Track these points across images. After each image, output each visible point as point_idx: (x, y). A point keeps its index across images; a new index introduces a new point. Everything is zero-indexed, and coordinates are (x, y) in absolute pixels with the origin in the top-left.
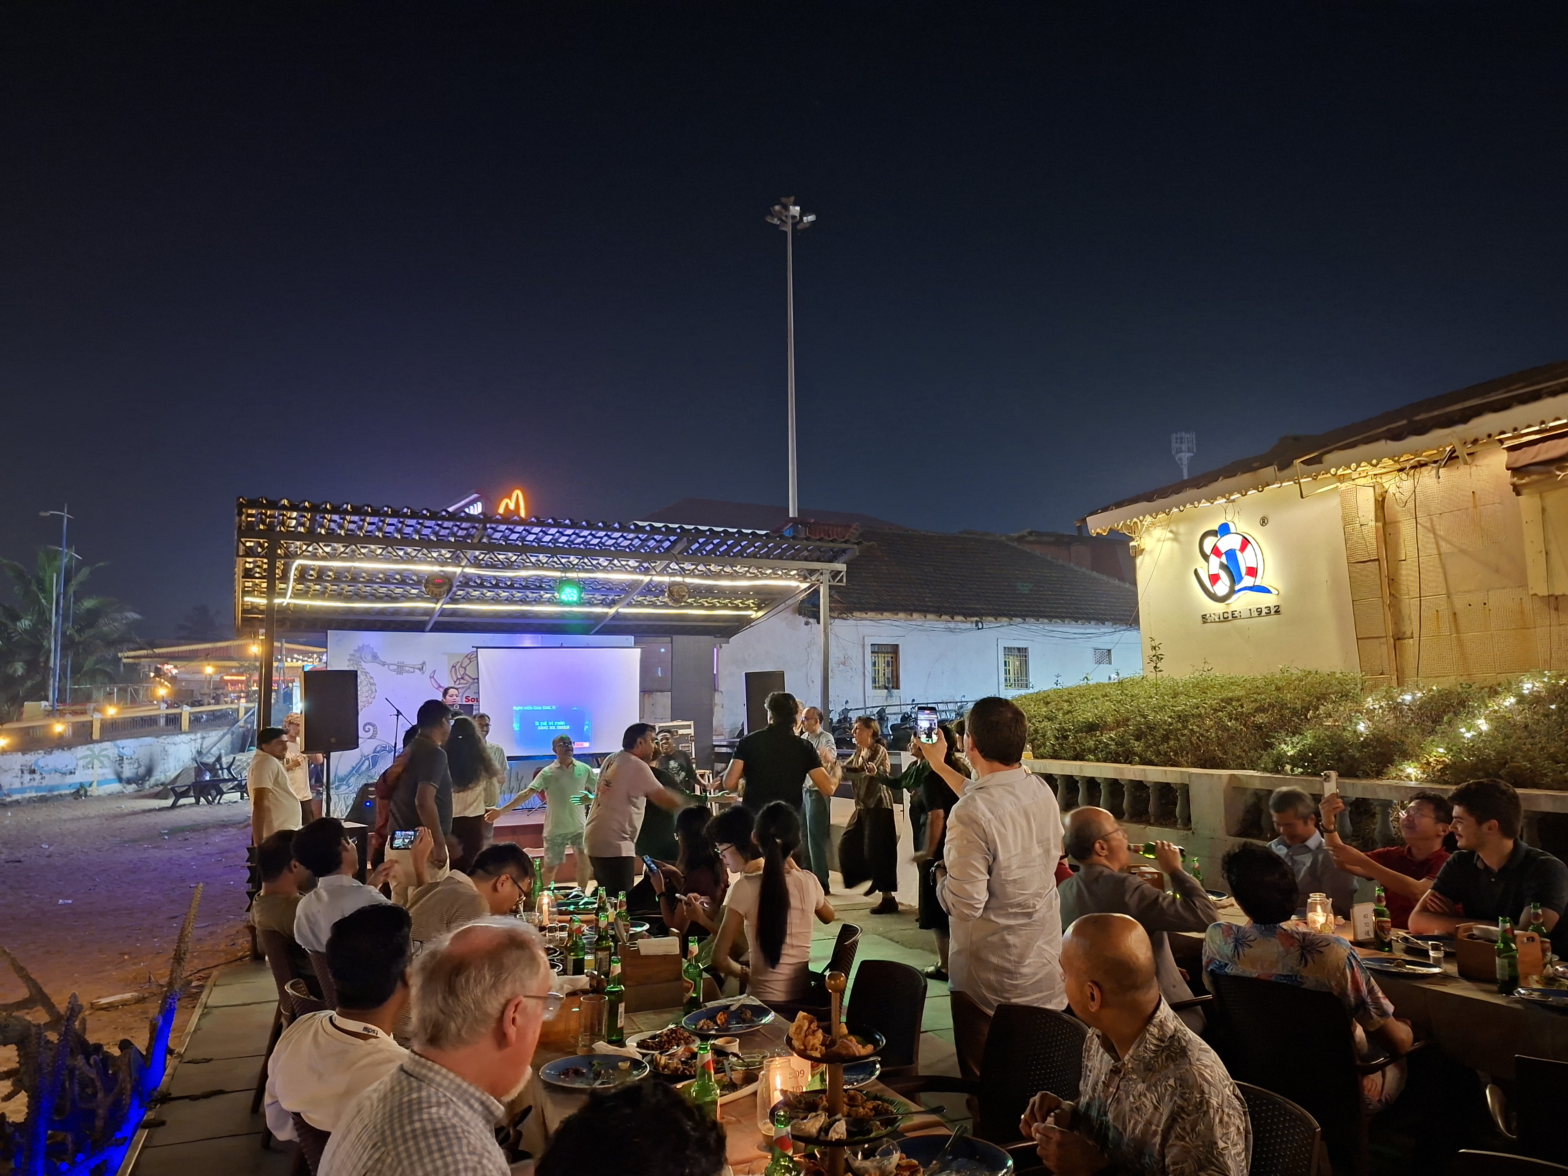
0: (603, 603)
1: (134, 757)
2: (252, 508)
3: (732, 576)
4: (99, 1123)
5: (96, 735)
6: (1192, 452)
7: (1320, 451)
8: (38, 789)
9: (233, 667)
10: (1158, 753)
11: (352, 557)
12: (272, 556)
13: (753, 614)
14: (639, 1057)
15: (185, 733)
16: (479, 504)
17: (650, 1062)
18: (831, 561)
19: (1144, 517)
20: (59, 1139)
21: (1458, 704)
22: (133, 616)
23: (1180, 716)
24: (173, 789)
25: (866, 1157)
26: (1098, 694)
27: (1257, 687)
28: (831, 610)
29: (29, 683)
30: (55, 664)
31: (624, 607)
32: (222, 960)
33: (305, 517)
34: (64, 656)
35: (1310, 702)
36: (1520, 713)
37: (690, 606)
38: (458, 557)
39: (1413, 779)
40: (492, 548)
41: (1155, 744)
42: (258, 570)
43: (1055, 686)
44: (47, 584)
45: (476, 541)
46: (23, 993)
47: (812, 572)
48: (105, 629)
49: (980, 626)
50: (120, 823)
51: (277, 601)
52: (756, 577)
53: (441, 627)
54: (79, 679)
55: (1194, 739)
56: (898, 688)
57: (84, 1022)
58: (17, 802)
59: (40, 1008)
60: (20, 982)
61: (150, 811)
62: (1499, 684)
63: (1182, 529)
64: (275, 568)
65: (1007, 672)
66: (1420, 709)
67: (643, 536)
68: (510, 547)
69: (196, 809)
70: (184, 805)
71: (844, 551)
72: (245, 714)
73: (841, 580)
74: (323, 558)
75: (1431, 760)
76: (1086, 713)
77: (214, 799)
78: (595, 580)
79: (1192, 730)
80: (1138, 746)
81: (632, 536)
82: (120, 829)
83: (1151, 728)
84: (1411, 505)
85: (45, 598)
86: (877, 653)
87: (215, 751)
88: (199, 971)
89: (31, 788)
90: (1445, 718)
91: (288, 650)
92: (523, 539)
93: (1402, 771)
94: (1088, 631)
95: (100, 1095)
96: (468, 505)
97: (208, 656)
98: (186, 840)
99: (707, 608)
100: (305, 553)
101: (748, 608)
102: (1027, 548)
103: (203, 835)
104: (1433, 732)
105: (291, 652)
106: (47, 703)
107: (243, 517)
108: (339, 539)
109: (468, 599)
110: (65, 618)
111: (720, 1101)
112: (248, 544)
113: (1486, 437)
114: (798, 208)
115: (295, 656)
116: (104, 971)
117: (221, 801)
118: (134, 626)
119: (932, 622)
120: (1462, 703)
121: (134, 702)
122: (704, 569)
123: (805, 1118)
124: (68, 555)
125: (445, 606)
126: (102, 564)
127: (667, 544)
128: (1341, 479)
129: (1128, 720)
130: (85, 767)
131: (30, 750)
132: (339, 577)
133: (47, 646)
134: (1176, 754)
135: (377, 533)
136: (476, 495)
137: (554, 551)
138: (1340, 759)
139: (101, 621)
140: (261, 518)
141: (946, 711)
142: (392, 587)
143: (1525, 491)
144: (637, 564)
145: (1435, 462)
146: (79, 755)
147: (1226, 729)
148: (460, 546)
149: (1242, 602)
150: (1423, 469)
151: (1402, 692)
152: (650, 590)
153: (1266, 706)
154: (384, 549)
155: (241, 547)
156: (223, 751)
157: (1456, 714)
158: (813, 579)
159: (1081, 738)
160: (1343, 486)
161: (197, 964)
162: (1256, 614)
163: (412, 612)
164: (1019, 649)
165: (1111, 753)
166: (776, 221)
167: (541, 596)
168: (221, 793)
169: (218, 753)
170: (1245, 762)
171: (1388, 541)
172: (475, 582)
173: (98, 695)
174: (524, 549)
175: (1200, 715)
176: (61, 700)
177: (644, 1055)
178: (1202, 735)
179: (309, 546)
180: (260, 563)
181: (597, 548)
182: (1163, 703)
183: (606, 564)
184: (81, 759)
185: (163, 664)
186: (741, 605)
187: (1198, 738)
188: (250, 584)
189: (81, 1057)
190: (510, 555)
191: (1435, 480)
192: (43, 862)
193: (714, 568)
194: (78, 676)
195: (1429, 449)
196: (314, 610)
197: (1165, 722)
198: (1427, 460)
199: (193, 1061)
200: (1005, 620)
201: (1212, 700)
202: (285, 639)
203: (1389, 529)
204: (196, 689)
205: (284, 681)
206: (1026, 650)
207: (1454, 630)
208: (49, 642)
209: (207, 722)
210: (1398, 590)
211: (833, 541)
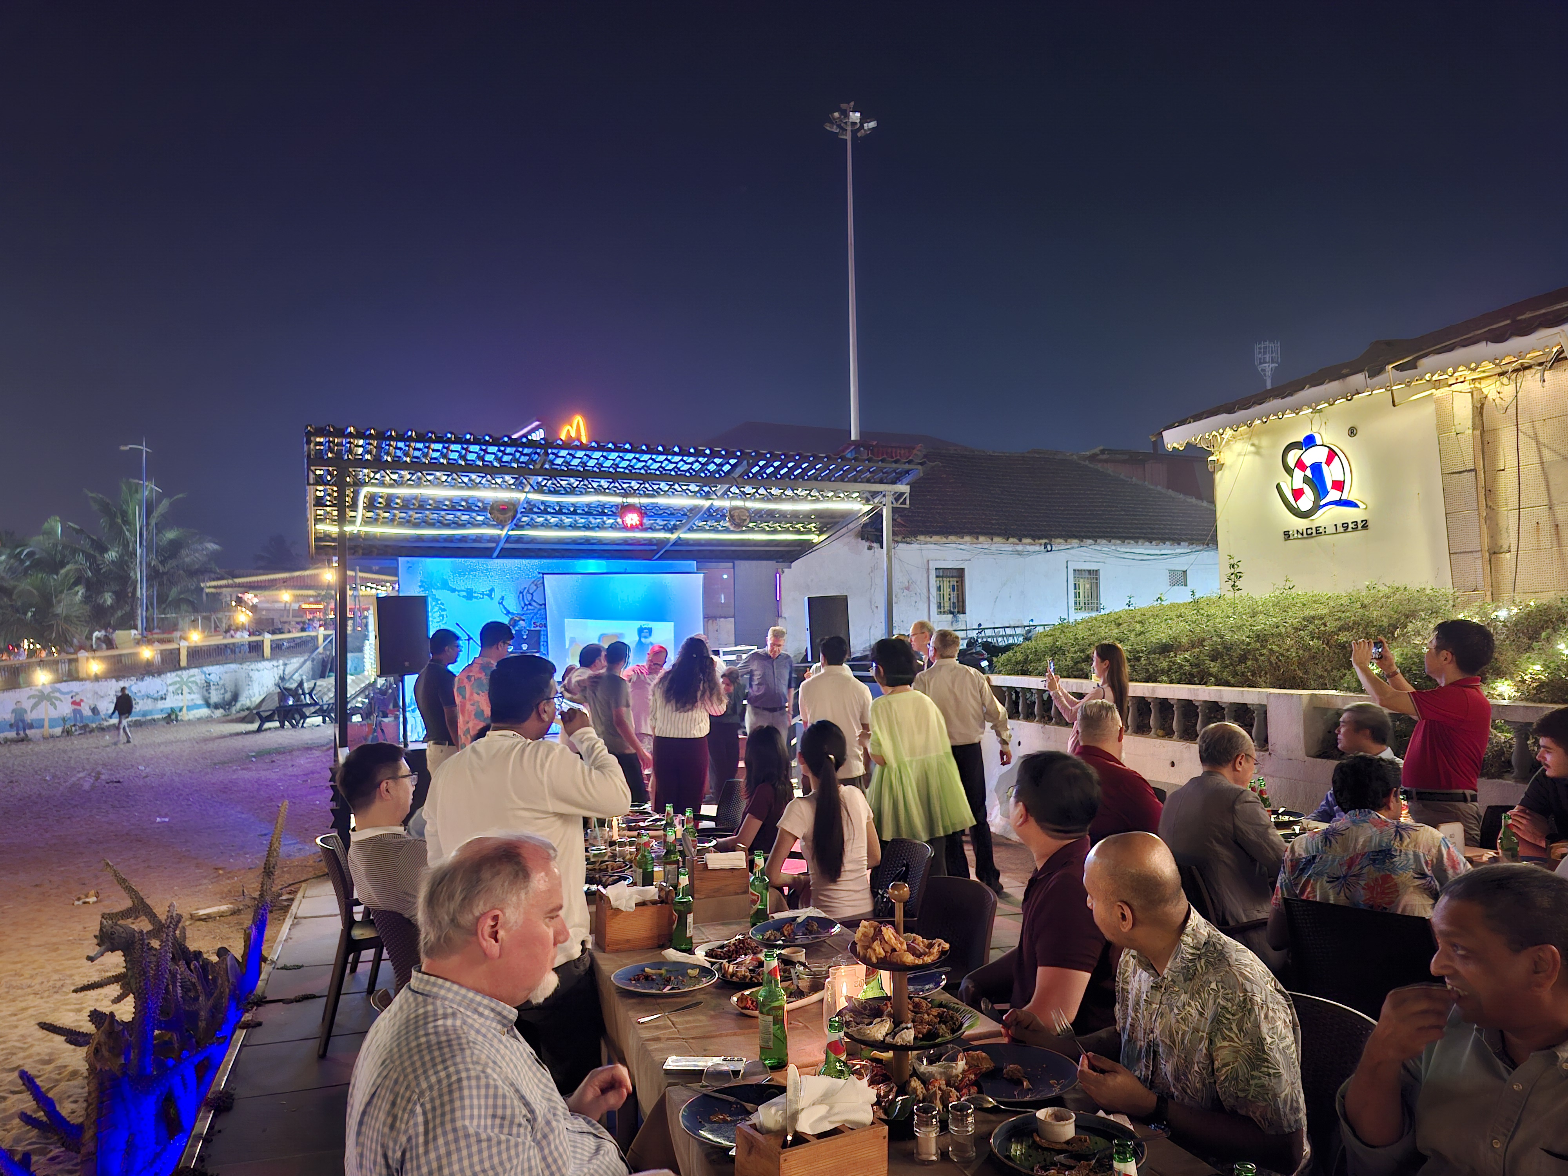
0: (665, 529)
1: (221, 683)
2: (320, 436)
3: (796, 499)
4: (202, 1024)
5: (184, 662)
6: (1277, 363)
7: (1415, 356)
9: (311, 596)
10: (1235, 674)
11: (418, 484)
12: (341, 485)
13: (815, 538)
14: (708, 965)
15: (267, 660)
16: (541, 431)
17: (718, 970)
18: (894, 483)
19: (1224, 430)
20: (167, 1039)
21: (1557, 620)
22: (212, 546)
23: (1258, 636)
24: (258, 714)
25: (931, 1062)
26: (1173, 615)
27: (1342, 605)
28: (894, 533)
29: (120, 613)
30: (142, 594)
31: (685, 532)
32: (311, 875)
33: (371, 444)
34: (150, 586)
35: (1398, 619)
37: (751, 530)
38: (521, 483)
39: (1506, 697)
40: (554, 473)
41: (1232, 665)
42: (328, 498)
43: (1127, 607)
44: (131, 516)
45: (538, 466)
46: (127, 903)
47: (874, 494)
48: (187, 560)
49: (1049, 548)
50: (211, 746)
51: (348, 529)
52: (817, 500)
53: (507, 553)
54: (165, 609)
55: (1273, 659)
56: (964, 613)
57: (183, 931)
59: (144, 918)
60: (124, 894)
61: (238, 734)
63: (1265, 442)
64: (345, 496)
65: (1077, 595)
66: (1516, 625)
67: (703, 460)
68: (571, 473)
69: (281, 732)
70: (270, 729)
71: (907, 472)
72: (324, 641)
73: (904, 502)
74: (391, 486)
75: (1526, 677)
76: (1160, 634)
77: (298, 723)
78: (655, 506)
79: (1271, 650)
80: (1214, 667)
81: (691, 459)
82: (210, 752)
83: (1228, 648)
84: (1512, 411)
85: (128, 530)
86: (942, 577)
87: (296, 677)
88: (290, 885)
90: (1543, 634)
91: (362, 579)
92: (584, 464)
93: (1494, 689)
94: (1163, 552)
95: (202, 999)
96: (530, 433)
97: (286, 584)
98: (273, 761)
99: (768, 532)
100: (373, 481)
101: (810, 532)
102: (1099, 466)
103: (289, 758)
104: (1529, 648)
105: (364, 581)
106: (136, 632)
107: (312, 446)
108: (405, 466)
109: (533, 525)
110: (149, 549)
111: (787, 1007)
112: (318, 472)
114: (858, 114)
115: (369, 584)
116: (201, 885)
117: (305, 725)
118: (214, 557)
119: (998, 544)
121: (217, 630)
122: (765, 492)
123: (871, 1023)
124: (149, 489)
125: (511, 533)
126: (181, 496)
127: (726, 468)
128: (1437, 385)
129: (1204, 640)
130: (175, 693)
131: (124, 677)
132: (407, 504)
133: (134, 577)
134: (1253, 675)
135: (442, 460)
136: (537, 423)
137: (614, 476)
139: (184, 552)
140: (329, 446)
141: (1013, 636)
142: (459, 513)
144: (697, 489)
145: (1540, 364)
146: (169, 682)
147: (1307, 648)
148: (522, 473)
149: (1327, 517)
150: (1527, 372)
151: (1497, 608)
152: (711, 514)
153: (1350, 624)
154: (448, 476)
155: (312, 476)
156: (304, 677)
157: (1555, 630)
158: (876, 501)
159: (1154, 659)
160: (1438, 393)
161: (288, 879)
162: (1342, 529)
163: (478, 539)
164: (1089, 571)
165: (1185, 674)
166: (835, 129)
167: (604, 522)
168: (304, 717)
169: (300, 679)
170: (1327, 682)
171: (1486, 450)
172: (539, 508)
173: (184, 623)
174: (585, 474)
175: (1280, 634)
176: (148, 628)
177: (712, 964)
178: (1282, 655)
179: (376, 473)
180: (330, 491)
181: (658, 472)
182: (1240, 623)
183: (667, 488)
184: (170, 685)
185: (244, 593)
186: (802, 529)
187: (1278, 658)
188: (322, 512)
189: (182, 963)
190: (572, 480)
191: (1540, 384)
192: (141, 783)
193: (775, 491)
194: (164, 606)
195: (1534, 350)
196: (384, 538)
197: (1243, 642)
198: (1532, 362)
199: (285, 968)
200: (1075, 542)
201: (1294, 618)
202: (358, 568)
203: (1487, 438)
204: (276, 617)
205: (359, 609)
206: (1097, 572)
207: (1555, 543)
208: (136, 574)
209: (288, 648)
210: (1495, 502)
211: (896, 462)
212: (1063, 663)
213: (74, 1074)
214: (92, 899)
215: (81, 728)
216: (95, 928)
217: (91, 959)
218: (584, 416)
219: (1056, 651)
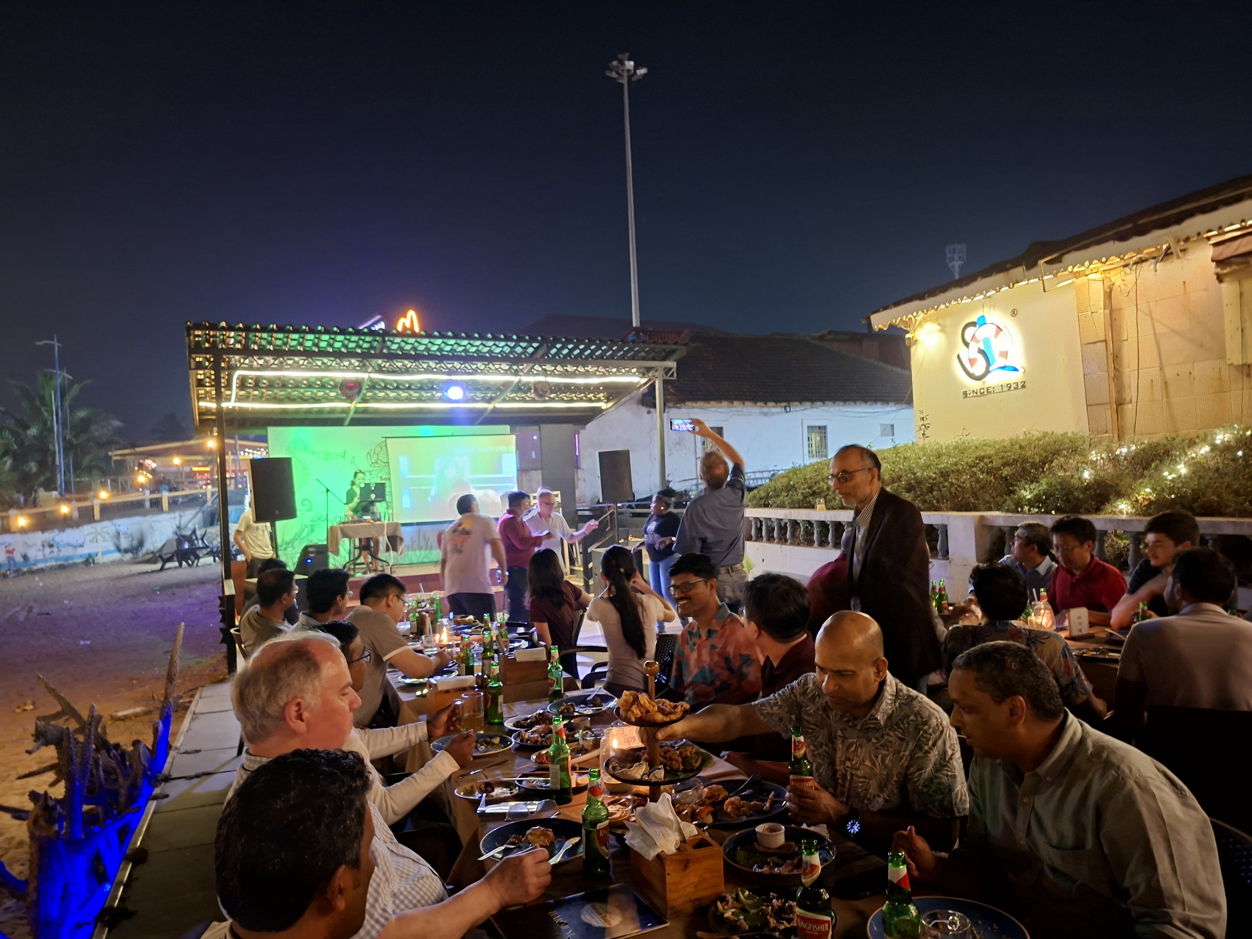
0: (484, 400)
1: (129, 532)
2: (199, 329)
3: (586, 374)
4: (122, 800)
5: (97, 515)
6: (963, 260)
7: (1060, 253)
8: (57, 559)
9: (199, 461)
10: (924, 502)
11: (280, 368)
12: (217, 369)
13: (603, 405)
15: (166, 512)
16: (382, 323)
18: (664, 359)
19: (917, 314)
21: (1164, 454)
22: (117, 423)
23: (942, 472)
24: (160, 556)
27: (1005, 447)
28: (666, 400)
29: (42, 478)
30: (60, 462)
31: (500, 403)
32: (204, 681)
33: (241, 336)
34: (66, 456)
35: (1046, 457)
36: (1213, 458)
37: (552, 400)
38: (365, 365)
39: (1125, 513)
40: (391, 356)
42: (208, 380)
44: (47, 399)
45: (378, 351)
46: (59, 708)
47: (649, 369)
48: (97, 434)
49: (788, 409)
50: (122, 583)
51: (224, 405)
52: (604, 375)
53: (355, 422)
54: (80, 474)
55: (953, 489)
57: (104, 728)
58: (42, 570)
59: (71, 719)
60: (55, 701)
61: (144, 573)
62: (1198, 437)
63: (948, 322)
64: (220, 378)
65: (810, 446)
66: (1134, 459)
67: (511, 344)
68: (406, 356)
69: (180, 571)
70: (170, 568)
71: (674, 351)
72: (211, 497)
73: (672, 375)
74: (258, 369)
75: (1139, 498)
77: (193, 563)
78: (475, 381)
79: (951, 483)
81: (502, 344)
82: (123, 588)
83: (919, 482)
84: (1133, 294)
85: (46, 411)
87: (191, 526)
88: (188, 691)
89: (51, 559)
90: (1153, 465)
91: (240, 445)
92: (415, 349)
93: (1116, 507)
94: (876, 410)
95: (121, 779)
96: (373, 325)
97: (179, 451)
98: (174, 594)
99: (566, 402)
100: (243, 365)
101: (599, 400)
102: (827, 345)
103: (187, 590)
104: (1142, 476)
105: (243, 448)
106: (56, 493)
107: (192, 337)
108: (269, 353)
109: (375, 399)
110: (64, 425)
112: (197, 359)
113: (1195, 235)
114: (632, 63)
115: (247, 450)
116: (118, 692)
117: (199, 564)
118: (118, 431)
119: (749, 408)
120: (1167, 453)
121: (124, 490)
122: (562, 369)
123: (632, 767)
124: (61, 376)
125: (358, 405)
126: (89, 381)
127: (530, 350)
128: (1077, 275)
129: (901, 477)
130: (91, 541)
131: (47, 529)
132: (271, 385)
133: (53, 449)
134: (938, 502)
135: (299, 348)
136: (381, 317)
137: (441, 358)
138: (1068, 501)
139: (93, 428)
140: (206, 338)
141: (761, 479)
142: (315, 391)
143: (1226, 279)
144: (507, 367)
145: (1154, 258)
146: (86, 532)
147: (978, 481)
148: (365, 356)
150: (1144, 264)
151: (1120, 446)
152: (519, 388)
153: (1011, 461)
154: (305, 360)
155: (193, 363)
156: (197, 526)
157: (1161, 461)
158: (650, 375)
160: (1078, 281)
161: (186, 686)
162: (1006, 389)
163: (332, 411)
164: (820, 427)
166: (614, 75)
167: (433, 395)
168: (198, 558)
169: (193, 527)
170: (992, 505)
171: (1114, 324)
172: (380, 385)
173: (96, 484)
174: (417, 357)
175: (958, 471)
176: (67, 490)
178: (959, 486)
179: (245, 359)
180: (208, 375)
181: (475, 355)
182: (929, 463)
183: (483, 367)
184: (87, 535)
185: (144, 459)
186: (593, 398)
187: (956, 489)
188: (203, 392)
189: (104, 752)
190: (406, 362)
191: (1153, 273)
192: (66, 614)
193: (570, 368)
194: (79, 471)
195: (1148, 247)
196: (255, 412)
197: (930, 477)
198: (1147, 256)
199: (186, 752)
200: (808, 404)
201: (969, 458)
202: (237, 437)
203: (1115, 315)
204: (171, 478)
205: (240, 470)
206: (825, 428)
207: (1164, 395)
208: (54, 446)
209: (183, 503)
210: (1120, 365)
211: (665, 343)
212: (795, 498)
213: (21, 844)
214: (30, 707)
215: (14, 572)
216: (32, 729)
217: (29, 752)
218: (414, 310)
219: (790, 488)
